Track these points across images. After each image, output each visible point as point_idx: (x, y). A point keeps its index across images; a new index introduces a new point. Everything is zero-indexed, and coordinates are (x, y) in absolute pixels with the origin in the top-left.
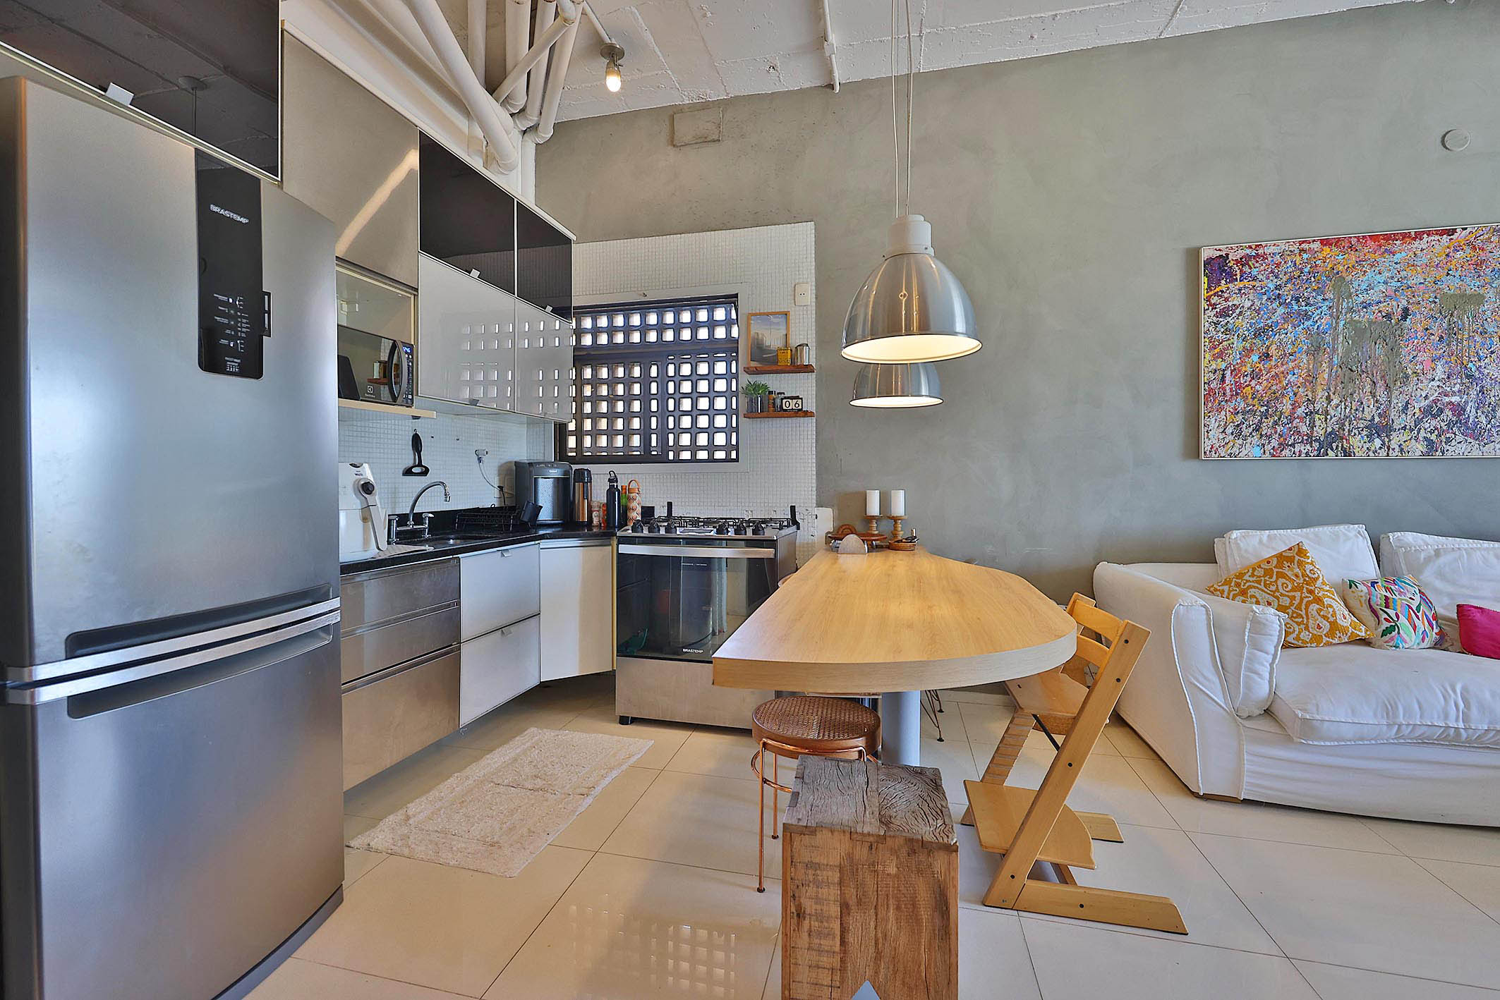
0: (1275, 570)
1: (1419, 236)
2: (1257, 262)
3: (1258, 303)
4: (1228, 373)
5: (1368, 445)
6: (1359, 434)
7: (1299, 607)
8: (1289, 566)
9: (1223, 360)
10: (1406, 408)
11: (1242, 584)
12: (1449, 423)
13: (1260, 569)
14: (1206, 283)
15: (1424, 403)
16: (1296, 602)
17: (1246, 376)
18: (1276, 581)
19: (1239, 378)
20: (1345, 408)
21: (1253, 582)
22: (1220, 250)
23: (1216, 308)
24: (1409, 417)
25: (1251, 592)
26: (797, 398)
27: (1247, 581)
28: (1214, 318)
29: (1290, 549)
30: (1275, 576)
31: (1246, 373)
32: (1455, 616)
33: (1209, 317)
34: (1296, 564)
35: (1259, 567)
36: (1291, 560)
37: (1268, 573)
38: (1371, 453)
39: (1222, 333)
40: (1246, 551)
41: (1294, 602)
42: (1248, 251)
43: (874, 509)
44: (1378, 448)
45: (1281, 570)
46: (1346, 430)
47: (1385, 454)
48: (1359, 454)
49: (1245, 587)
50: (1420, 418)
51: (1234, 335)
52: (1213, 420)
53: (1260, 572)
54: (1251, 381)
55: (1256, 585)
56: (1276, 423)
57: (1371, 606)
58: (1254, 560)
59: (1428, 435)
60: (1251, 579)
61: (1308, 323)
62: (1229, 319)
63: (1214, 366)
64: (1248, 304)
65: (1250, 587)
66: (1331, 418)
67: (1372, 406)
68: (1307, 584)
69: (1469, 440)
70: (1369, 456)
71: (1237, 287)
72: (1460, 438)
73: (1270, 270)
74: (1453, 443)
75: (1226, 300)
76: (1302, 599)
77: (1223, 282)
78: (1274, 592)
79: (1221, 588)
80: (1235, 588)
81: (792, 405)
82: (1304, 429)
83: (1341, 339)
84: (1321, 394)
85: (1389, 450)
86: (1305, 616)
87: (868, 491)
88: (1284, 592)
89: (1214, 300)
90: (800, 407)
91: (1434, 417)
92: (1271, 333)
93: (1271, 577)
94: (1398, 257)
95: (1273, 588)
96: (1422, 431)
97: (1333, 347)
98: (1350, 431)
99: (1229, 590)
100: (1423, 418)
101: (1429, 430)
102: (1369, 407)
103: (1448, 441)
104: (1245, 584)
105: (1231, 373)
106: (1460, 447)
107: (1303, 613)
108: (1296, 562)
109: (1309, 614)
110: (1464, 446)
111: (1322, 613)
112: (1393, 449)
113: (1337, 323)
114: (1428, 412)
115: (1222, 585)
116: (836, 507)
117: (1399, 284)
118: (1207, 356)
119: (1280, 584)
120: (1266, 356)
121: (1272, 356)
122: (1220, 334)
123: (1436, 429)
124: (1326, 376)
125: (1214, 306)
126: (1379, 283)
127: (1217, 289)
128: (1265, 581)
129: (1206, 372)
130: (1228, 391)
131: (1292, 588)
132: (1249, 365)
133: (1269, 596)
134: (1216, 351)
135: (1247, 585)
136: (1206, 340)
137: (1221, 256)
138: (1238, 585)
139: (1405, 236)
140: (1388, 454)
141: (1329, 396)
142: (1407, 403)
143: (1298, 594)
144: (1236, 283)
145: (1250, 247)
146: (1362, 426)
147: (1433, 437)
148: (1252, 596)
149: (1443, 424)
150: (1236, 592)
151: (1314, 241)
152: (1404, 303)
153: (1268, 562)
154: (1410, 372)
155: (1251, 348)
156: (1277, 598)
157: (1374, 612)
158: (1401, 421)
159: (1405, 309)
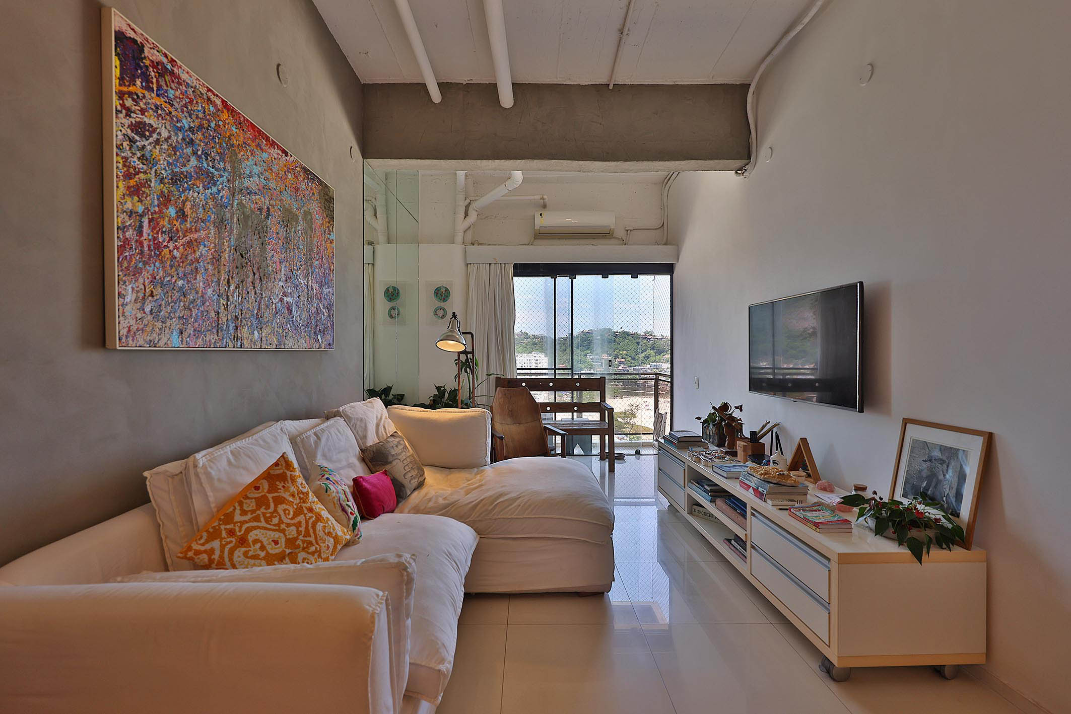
0: (270, 496)
1: (273, 144)
2: (173, 82)
3: (174, 138)
4: (146, 221)
7: (307, 534)
8: (284, 487)
9: (140, 201)
10: (269, 302)
11: (237, 529)
12: (286, 320)
13: (248, 501)
14: (118, 67)
16: (302, 529)
17: (164, 232)
18: (275, 511)
19: (157, 233)
21: (250, 521)
22: (133, 29)
23: (130, 116)
24: (270, 311)
25: (252, 536)
27: (243, 523)
28: (129, 131)
29: (274, 463)
30: (272, 505)
31: (164, 229)
33: (123, 125)
34: (290, 482)
35: (245, 498)
36: (279, 478)
37: (262, 502)
38: (253, 345)
39: (139, 158)
40: (219, 480)
41: (300, 529)
42: (165, 60)
44: (256, 340)
45: (276, 494)
49: (242, 532)
51: (151, 169)
52: (129, 288)
53: (250, 505)
54: (168, 242)
55: (255, 524)
57: (342, 506)
58: (235, 491)
60: (246, 518)
61: (214, 189)
62: (146, 143)
63: (129, 206)
64: (165, 134)
65: (249, 530)
67: (253, 297)
68: (304, 502)
71: (153, 101)
73: (184, 102)
74: (288, 337)
75: (143, 112)
76: (307, 522)
77: (138, 82)
78: (278, 525)
79: (208, 546)
80: (228, 540)
83: (235, 219)
85: (261, 342)
86: (314, 541)
88: (289, 521)
89: (129, 102)
92: (186, 185)
93: (268, 507)
94: (265, 155)
95: (275, 521)
97: (231, 227)
99: (221, 544)
102: (251, 297)
104: (241, 527)
105: (149, 222)
106: (290, 341)
107: (312, 539)
108: (289, 479)
109: (318, 537)
110: (292, 340)
111: (326, 531)
113: (233, 201)
115: (207, 541)
117: (265, 183)
118: (121, 184)
119: (282, 513)
120: (182, 215)
121: (187, 215)
122: (135, 159)
124: (227, 256)
125: (129, 112)
126: (255, 173)
127: (131, 89)
128: (264, 514)
129: (120, 211)
130: (146, 249)
131: (294, 513)
132: (167, 219)
133: (274, 533)
134: (132, 183)
135: (243, 529)
136: (119, 159)
137: (134, 41)
138: (231, 533)
139: (267, 139)
140: (261, 345)
141: (229, 279)
142: (270, 298)
143: (301, 518)
144: (153, 95)
145: (166, 56)
148: (255, 541)
150: (232, 545)
151: (217, 96)
152: (267, 202)
153: (257, 488)
154: (270, 268)
155: (168, 196)
156: (283, 531)
157: (344, 510)
158: (267, 315)
159: (268, 208)
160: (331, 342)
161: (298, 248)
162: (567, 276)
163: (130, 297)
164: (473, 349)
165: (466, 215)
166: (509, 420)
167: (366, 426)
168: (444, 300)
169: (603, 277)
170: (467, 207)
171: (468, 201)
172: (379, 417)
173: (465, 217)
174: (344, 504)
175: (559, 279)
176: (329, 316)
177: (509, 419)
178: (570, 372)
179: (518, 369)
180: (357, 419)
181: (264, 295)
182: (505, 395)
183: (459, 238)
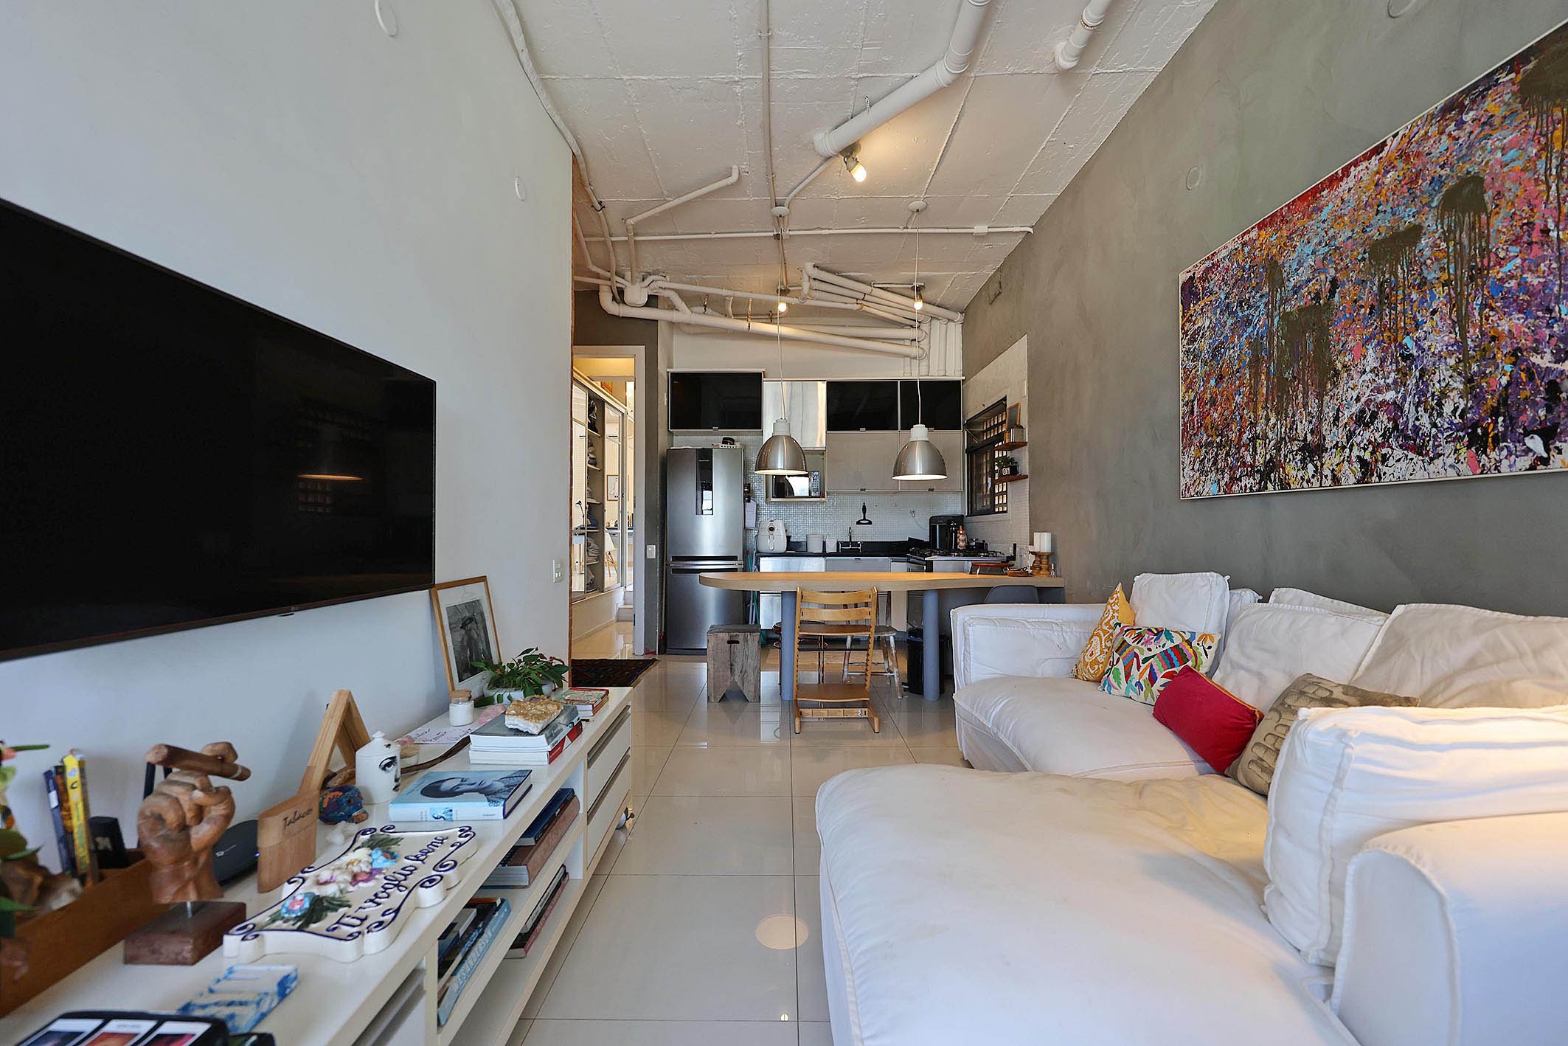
5: (1301, 473)
6: (1294, 459)
10: (1337, 418)
12: (1385, 432)
15: (1355, 408)
20: (1281, 428)
22: (1189, 272)
24: (1341, 430)
38: (1305, 484)
44: (1310, 477)
46: (1282, 456)
47: (1318, 484)
50: (1352, 429)
51: (1199, 361)
54: (1210, 409)
56: (1228, 454)
59: (1362, 454)
61: (1249, 329)
63: (1186, 399)
66: (1270, 442)
67: (1304, 421)
69: (1411, 455)
70: (1303, 488)
72: (1398, 453)
74: (1391, 462)
77: (1191, 305)
82: (1249, 459)
83: (1276, 341)
85: (1322, 478)
89: (1187, 326)
91: (1367, 426)
92: (1223, 350)
96: (1355, 448)
97: (1270, 353)
98: (1286, 456)
100: (1355, 430)
101: (1362, 445)
102: (1301, 422)
103: (1385, 459)
105: (1198, 402)
106: (1400, 467)
110: (1403, 464)
112: (1326, 476)
114: (1362, 420)
117: (1327, 248)
120: (1220, 378)
122: (1190, 362)
123: (1370, 442)
125: (1186, 333)
132: (1209, 391)
139: (1332, 180)
140: (1321, 483)
142: (1338, 410)
146: (1296, 448)
147: (1367, 456)
149: (1377, 435)
152: (1331, 273)
154: (1339, 366)
163: (1187, 462)
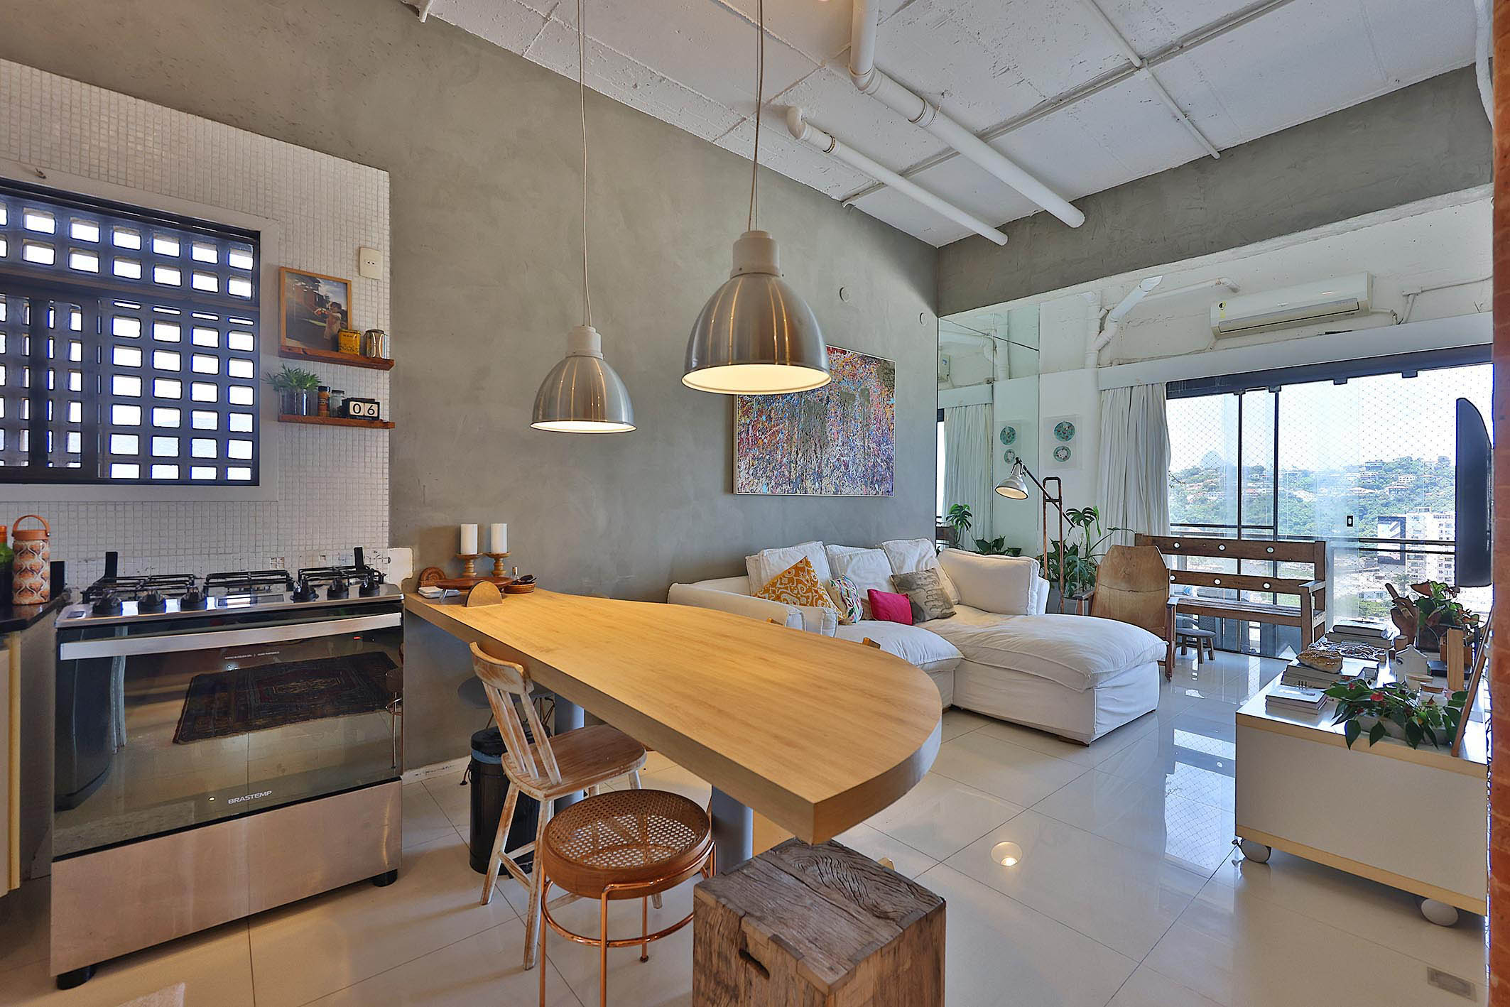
0: (795, 578)
1: (833, 351)
4: (751, 427)
5: (813, 486)
6: (810, 478)
7: (812, 605)
8: (802, 574)
9: (749, 417)
10: (827, 463)
11: (776, 590)
13: (784, 579)
15: (834, 460)
16: (809, 601)
18: (796, 586)
19: (757, 432)
20: (804, 460)
21: (783, 588)
24: (829, 469)
25: (783, 596)
26: (372, 401)
27: (779, 588)
29: (801, 562)
30: (795, 583)
31: (760, 429)
32: (867, 599)
34: (806, 573)
35: (784, 576)
36: (803, 569)
37: (791, 580)
40: (773, 565)
43: (470, 545)
45: (798, 578)
48: (810, 491)
49: (778, 593)
50: (833, 469)
52: (743, 463)
53: (785, 581)
54: (762, 435)
55: (785, 590)
56: (774, 468)
57: (842, 598)
58: (779, 572)
59: (836, 481)
60: (781, 586)
63: (743, 421)
65: (782, 593)
66: (798, 467)
67: (815, 460)
68: (813, 586)
74: (845, 486)
76: (813, 597)
78: (796, 594)
81: (364, 410)
82: (786, 473)
83: (803, 412)
84: (794, 449)
85: (821, 490)
87: (462, 525)
88: (802, 594)
90: (376, 415)
91: (838, 469)
92: (772, 401)
93: (793, 584)
95: (796, 592)
96: (834, 478)
97: (800, 417)
98: (806, 476)
101: (836, 478)
102: (813, 460)
108: (805, 570)
113: (801, 400)
114: (835, 466)
115: (763, 593)
116: (417, 546)
118: (740, 412)
119: (799, 588)
120: (770, 418)
124: (797, 437)
128: (790, 587)
129: (740, 425)
130: (750, 441)
132: (762, 423)
133: (793, 597)
134: (745, 409)
135: (779, 591)
138: (774, 592)
141: (798, 451)
142: (828, 459)
146: (811, 473)
147: (838, 482)
149: (841, 474)
150: (775, 597)
152: (827, 393)
153: (788, 572)
154: (829, 439)
156: (799, 598)
157: (843, 601)
158: (826, 471)
159: (828, 397)
160: (890, 490)
161: (855, 419)
162: (1264, 389)
163: (743, 467)
164: (1060, 496)
165: (1102, 329)
166: (1123, 586)
167: (904, 559)
168: (1067, 438)
169: (1335, 384)
170: (1103, 319)
171: (1104, 311)
172: (923, 555)
173: (1100, 332)
174: (845, 598)
175: (1249, 397)
176: (888, 468)
177: (1123, 584)
178: (1271, 532)
179: (1172, 525)
180: (897, 553)
181: (824, 458)
182: (1123, 554)
183: (1092, 359)
